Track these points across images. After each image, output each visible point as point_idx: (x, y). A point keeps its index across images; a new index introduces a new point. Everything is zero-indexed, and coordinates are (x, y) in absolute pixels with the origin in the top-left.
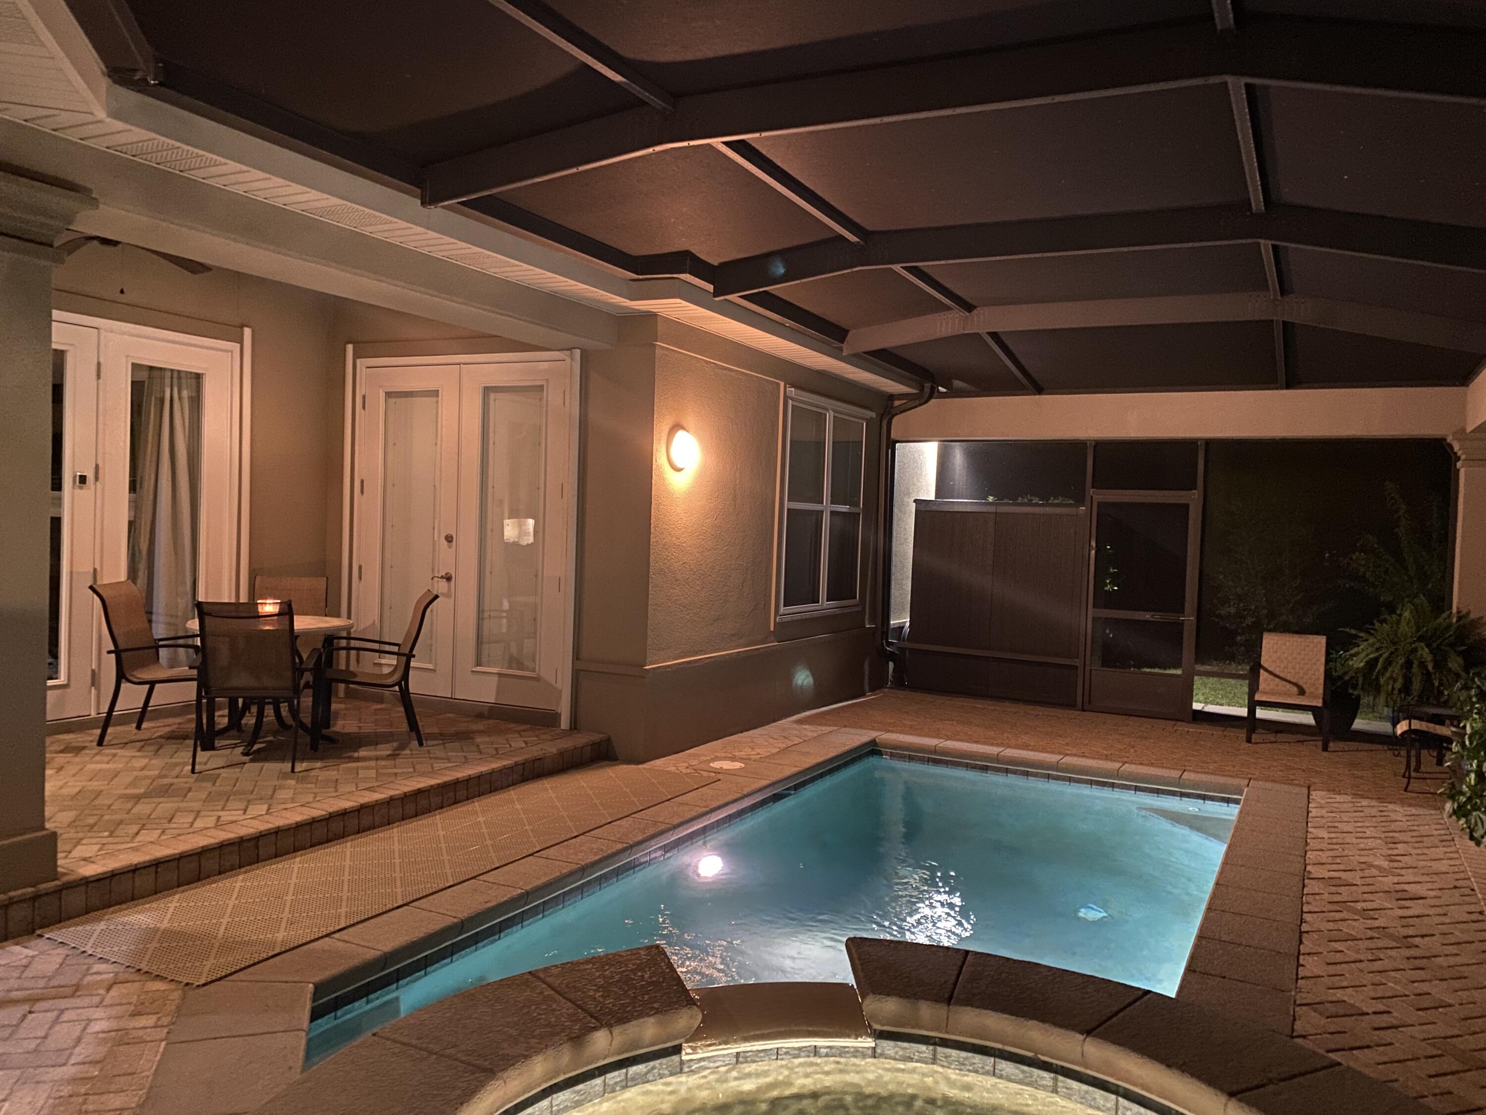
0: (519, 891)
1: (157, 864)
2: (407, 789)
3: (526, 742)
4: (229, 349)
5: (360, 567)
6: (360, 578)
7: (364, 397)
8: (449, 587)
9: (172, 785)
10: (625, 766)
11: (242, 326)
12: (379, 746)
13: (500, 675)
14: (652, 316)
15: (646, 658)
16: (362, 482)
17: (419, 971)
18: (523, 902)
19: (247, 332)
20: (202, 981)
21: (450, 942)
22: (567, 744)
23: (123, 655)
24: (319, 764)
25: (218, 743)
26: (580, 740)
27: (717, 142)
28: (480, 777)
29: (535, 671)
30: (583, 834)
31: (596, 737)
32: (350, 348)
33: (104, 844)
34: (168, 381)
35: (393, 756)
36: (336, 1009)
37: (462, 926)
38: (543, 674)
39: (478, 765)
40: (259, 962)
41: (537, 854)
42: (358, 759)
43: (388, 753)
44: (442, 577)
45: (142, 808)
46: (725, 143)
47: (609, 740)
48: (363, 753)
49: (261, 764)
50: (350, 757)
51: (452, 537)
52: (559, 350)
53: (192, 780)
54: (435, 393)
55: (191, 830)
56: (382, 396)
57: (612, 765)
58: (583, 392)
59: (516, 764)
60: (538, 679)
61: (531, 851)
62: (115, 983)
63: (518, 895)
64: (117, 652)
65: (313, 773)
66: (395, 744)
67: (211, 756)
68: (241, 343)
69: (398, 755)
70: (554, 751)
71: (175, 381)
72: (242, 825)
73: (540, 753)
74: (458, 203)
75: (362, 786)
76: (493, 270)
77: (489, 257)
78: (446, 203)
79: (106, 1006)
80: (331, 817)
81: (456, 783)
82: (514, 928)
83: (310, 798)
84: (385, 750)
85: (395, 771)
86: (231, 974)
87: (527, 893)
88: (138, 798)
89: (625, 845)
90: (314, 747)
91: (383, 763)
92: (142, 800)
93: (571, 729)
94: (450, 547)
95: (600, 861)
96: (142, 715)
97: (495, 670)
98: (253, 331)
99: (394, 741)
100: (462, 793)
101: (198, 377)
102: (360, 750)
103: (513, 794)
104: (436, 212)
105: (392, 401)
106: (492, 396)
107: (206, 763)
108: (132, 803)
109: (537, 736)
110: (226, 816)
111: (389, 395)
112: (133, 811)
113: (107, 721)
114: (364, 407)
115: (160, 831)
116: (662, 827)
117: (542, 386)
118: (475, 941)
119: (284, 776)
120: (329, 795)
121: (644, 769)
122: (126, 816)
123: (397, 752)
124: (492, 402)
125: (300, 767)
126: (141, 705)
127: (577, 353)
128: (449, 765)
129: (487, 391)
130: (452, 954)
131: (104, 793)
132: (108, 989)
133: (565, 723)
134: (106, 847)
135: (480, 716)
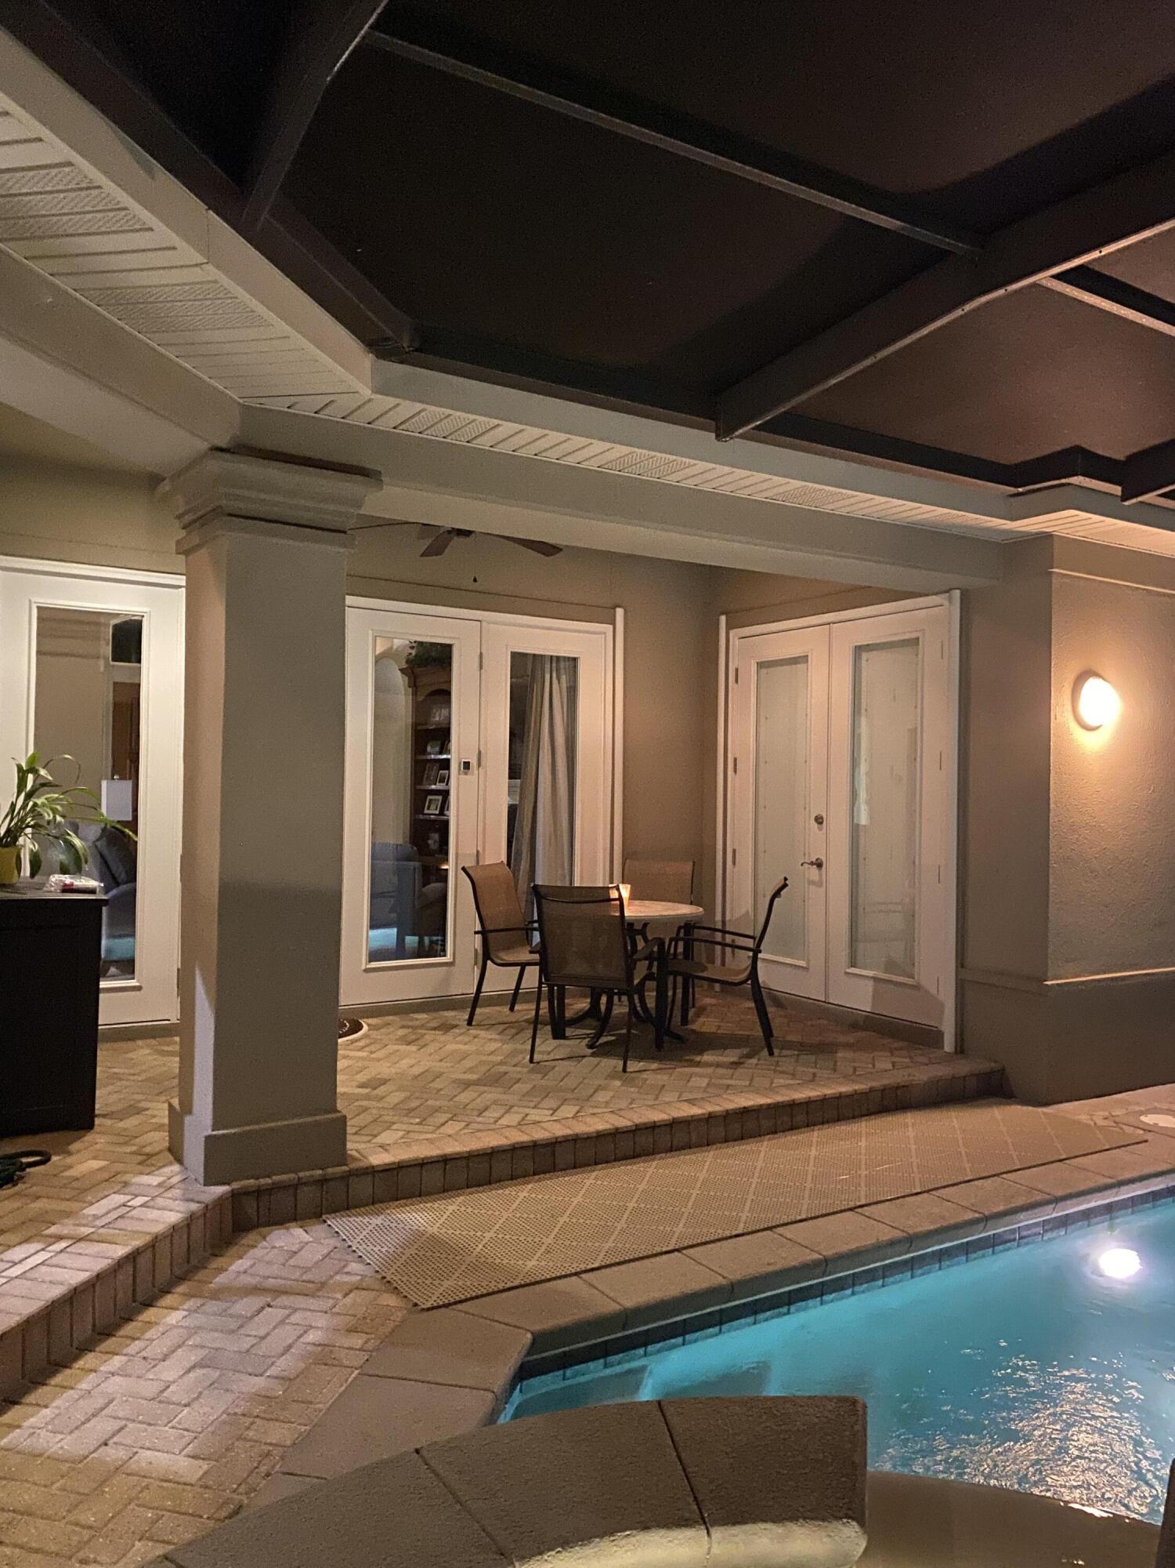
0: (816, 1256)
1: (445, 1160)
2: (730, 1106)
3: (894, 1064)
4: (603, 630)
5: (734, 851)
6: (734, 863)
7: (737, 670)
8: (820, 875)
9: (506, 1073)
10: (1019, 1107)
11: (614, 608)
12: (728, 1051)
13: (875, 979)
14: (1045, 539)
15: (1046, 971)
16: (735, 760)
17: (675, 1337)
18: (818, 1271)
19: (620, 612)
20: (429, 1305)
21: (718, 1308)
22: (942, 1071)
23: (491, 936)
24: (655, 1066)
25: (569, 1032)
26: (964, 1067)
27: (1044, 278)
28: (824, 1100)
29: (913, 978)
30: (928, 1191)
31: (985, 1066)
32: (723, 618)
33: (409, 1132)
34: (548, 666)
35: (735, 1065)
36: (564, 1367)
37: (732, 1289)
38: (924, 983)
39: (823, 1085)
40: (493, 1293)
41: (859, 1210)
42: (698, 1064)
43: (732, 1060)
44: (812, 863)
45: (465, 1097)
46: (1057, 277)
47: (1003, 1069)
48: (707, 1057)
49: (599, 1059)
50: (691, 1060)
51: (822, 818)
52: (936, 594)
53: (525, 1070)
54: (804, 659)
55: (493, 1126)
56: (754, 668)
57: (1001, 1104)
58: (964, 639)
59: (872, 1090)
60: (917, 987)
61: (852, 1204)
62: (357, 1288)
63: (813, 1261)
64: (484, 932)
65: (644, 1075)
66: (745, 1051)
67: (559, 1045)
68: (613, 623)
69: (743, 1063)
70: (925, 1079)
71: (554, 665)
72: (542, 1128)
73: (906, 1078)
74: (753, 429)
75: (686, 1096)
76: (831, 506)
77: (815, 490)
78: (741, 431)
79: (334, 1314)
80: (638, 1130)
81: (792, 1105)
82: (811, 1303)
83: (623, 1104)
84: (731, 1056)
85: (729, 1082)
86: (461, 1302)
87: (826, 1261)
88: (467, 1085)
89: (977, 1215)
90: (659, 1046)
91: (721, 1071)
92: (472, 1087)
93: (956, 1052)
94: (820, 829)
95: (937, 1232)
96: (514, 998)
97: (871, 973)
98: (625, 610)
99: (745, 1046)
100: (800, 1118)
101: (575, 660)
102: (705, 1053)
103: (863, 1126)
104: (736, 445)
105: (764, 671)
106: (864, 656)
107: (549, 1053)
108: (459, 1090)
109: (911, 1057)
110: (535, 1115)
111: (761, 665)
112: (456, 1099)
113: (476, 1001)
114: (737, 681)
115: (464, 1124)
116: (1039, 1197)
117: (918, 639)
118: (755, 1310)
119: (612, 1076)
120: (646, 1102)
121: (1044, 1114)
122: (446, 1103)
123: (742, 1060)
124: (864, 662)
125: (633, 1066)
126: (513, 987)
127: (957, 594)
128: (792, 1082)
129: (859, 650)
130: (721, 1323)
131: (444, 1075)
132: (346, 1295)
133: (949, 1045)
134: (412, 1135)
135: (855, 1026)
